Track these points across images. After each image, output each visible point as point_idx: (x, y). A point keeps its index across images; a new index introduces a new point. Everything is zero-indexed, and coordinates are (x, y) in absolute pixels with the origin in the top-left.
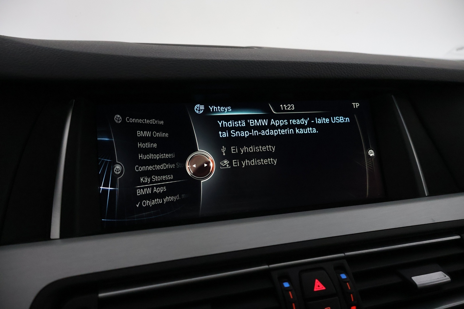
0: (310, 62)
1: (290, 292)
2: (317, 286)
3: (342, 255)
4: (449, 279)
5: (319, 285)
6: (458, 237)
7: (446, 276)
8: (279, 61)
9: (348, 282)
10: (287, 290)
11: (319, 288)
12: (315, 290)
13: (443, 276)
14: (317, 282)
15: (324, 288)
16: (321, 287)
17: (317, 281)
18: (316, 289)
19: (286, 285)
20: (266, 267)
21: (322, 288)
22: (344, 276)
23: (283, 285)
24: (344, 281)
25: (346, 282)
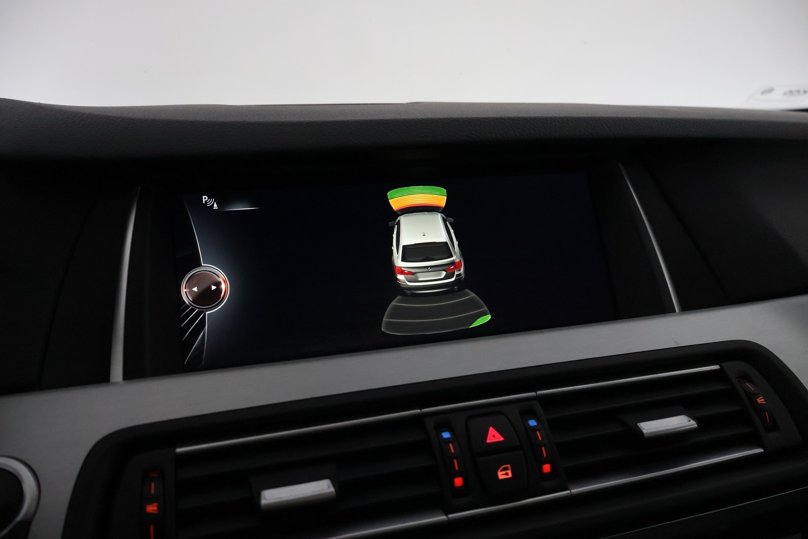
0: (482, 118)
1: (451, 445)
2: (492, 436)
3: (533, 394)
4: (696, 426)
5: (495, 435)
6: (716, 367)
7: (690, 421)
8: (434, 119)
9: (538, 430)
10: (447, 441)
11: (494, 438)
12: (488, 441)
13: (686, 421)
14: (492, 431)
15: (502, 439)
16: (497, 437)
17: (491, 428)
18: (490, 440)
19: (446, 435)
20: (418, 411)
21: (500, 438)
22: (533, 423)
23: (441, 436)
24: (534, 429)
25: (536, 430)
